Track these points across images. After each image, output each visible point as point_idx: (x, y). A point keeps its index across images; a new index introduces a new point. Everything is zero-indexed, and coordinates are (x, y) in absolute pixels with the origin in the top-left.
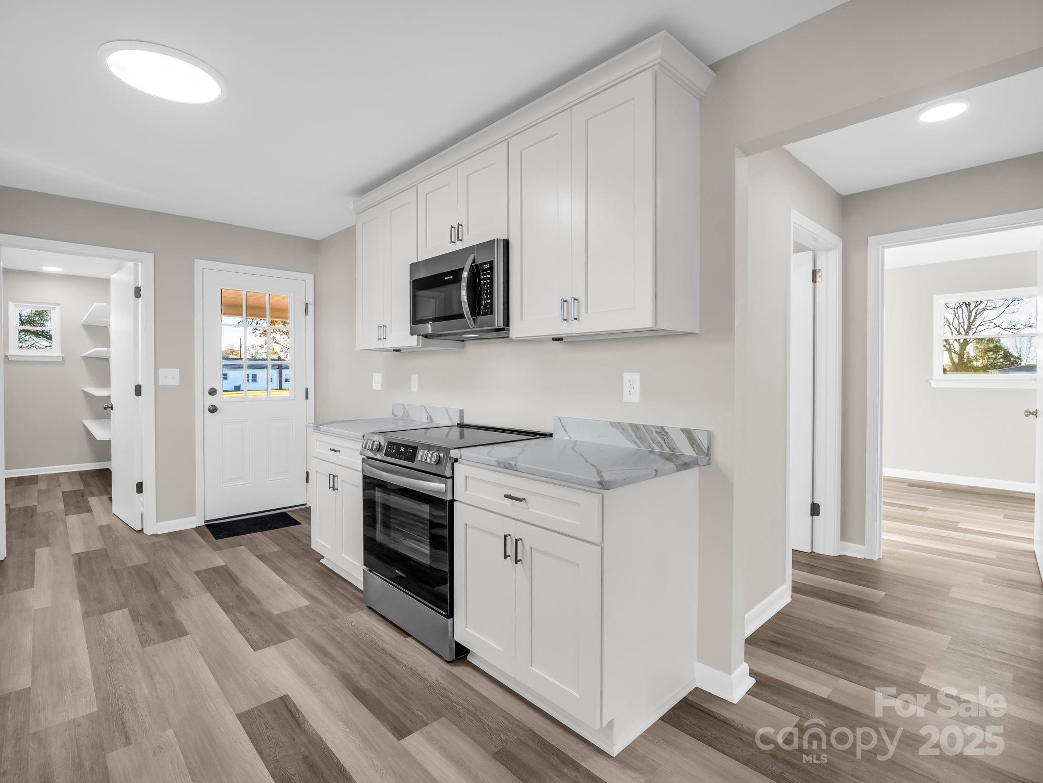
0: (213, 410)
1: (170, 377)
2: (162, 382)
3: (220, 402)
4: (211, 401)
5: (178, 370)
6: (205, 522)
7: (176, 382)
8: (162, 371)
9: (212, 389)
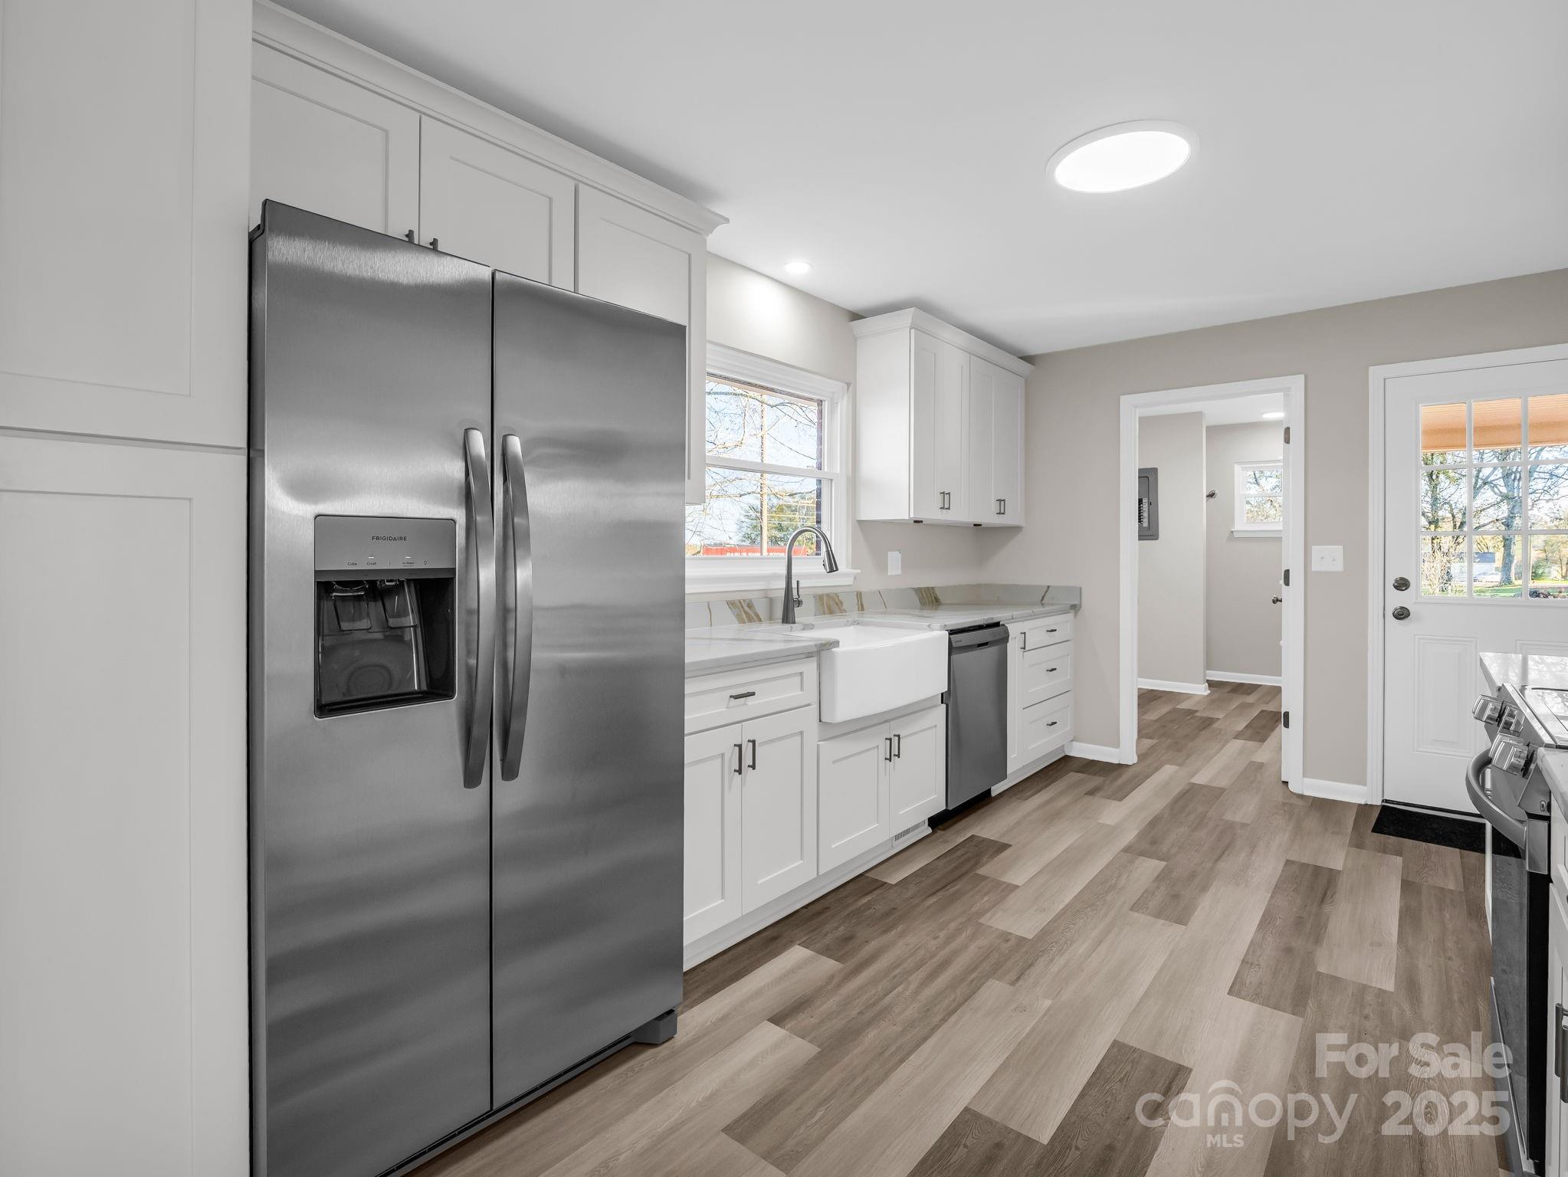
0: (1402, 614)
1: (1330, 558)
2: (1315, 567)
3: (1416, 603)
4: (1397, 599)
5: (1341, 548)
6: (1383, 801)
7: (1338, 566)
8: (1316, 550)
9: (1402, 579)
